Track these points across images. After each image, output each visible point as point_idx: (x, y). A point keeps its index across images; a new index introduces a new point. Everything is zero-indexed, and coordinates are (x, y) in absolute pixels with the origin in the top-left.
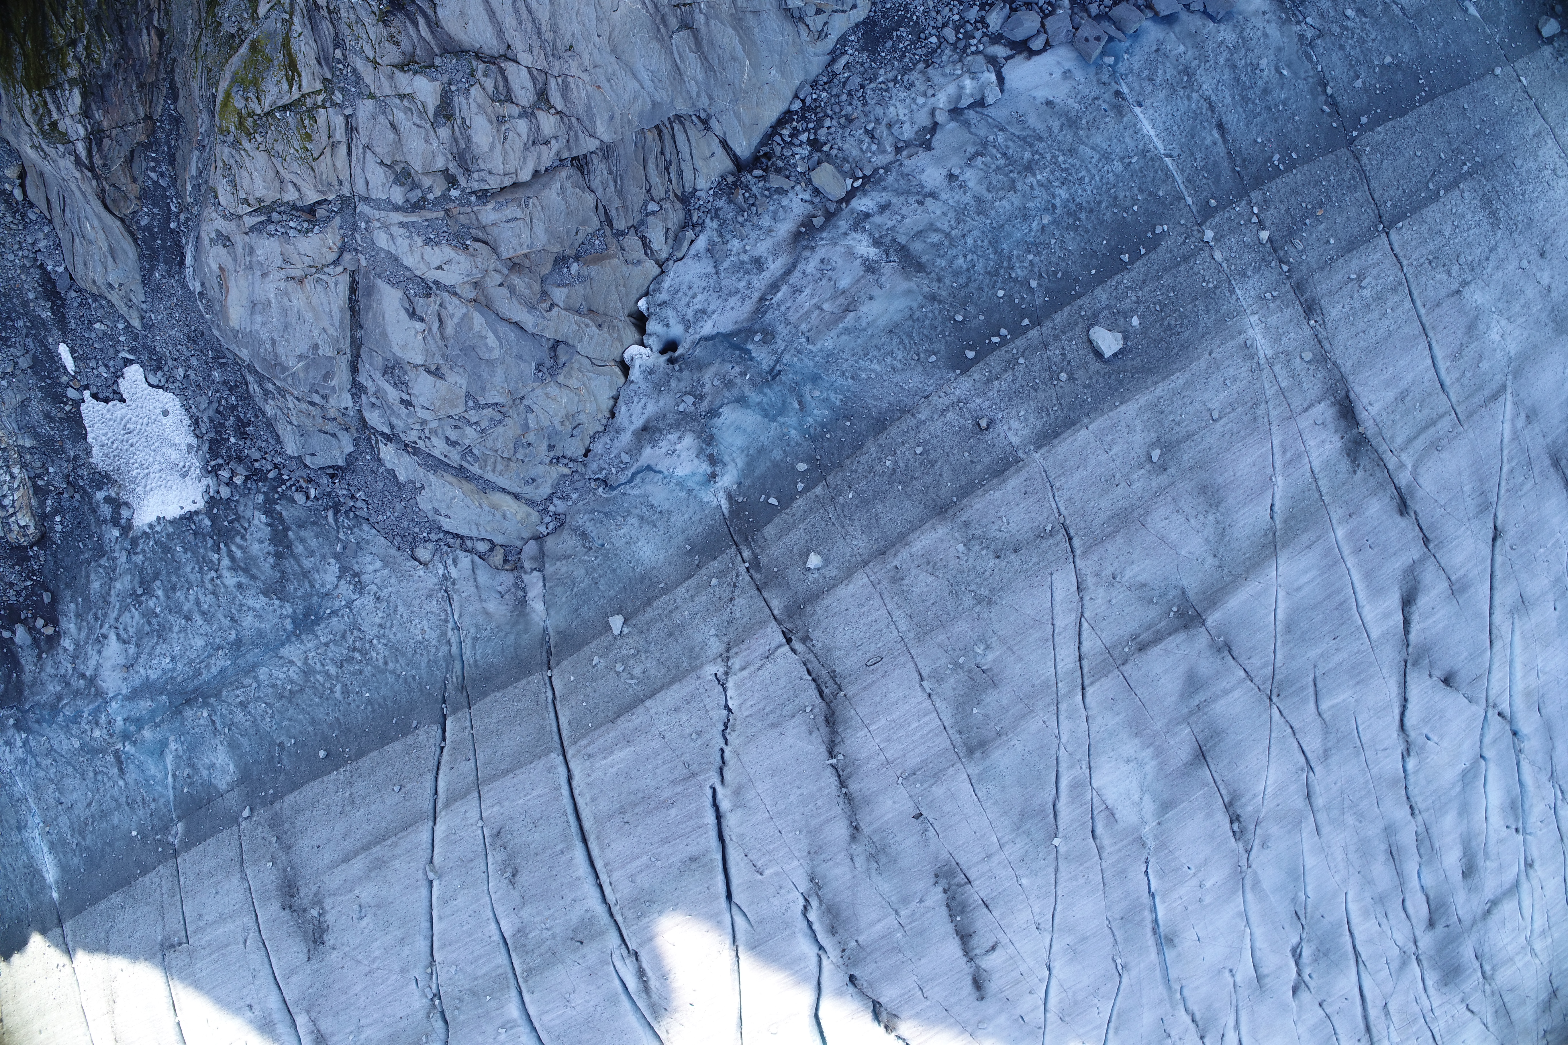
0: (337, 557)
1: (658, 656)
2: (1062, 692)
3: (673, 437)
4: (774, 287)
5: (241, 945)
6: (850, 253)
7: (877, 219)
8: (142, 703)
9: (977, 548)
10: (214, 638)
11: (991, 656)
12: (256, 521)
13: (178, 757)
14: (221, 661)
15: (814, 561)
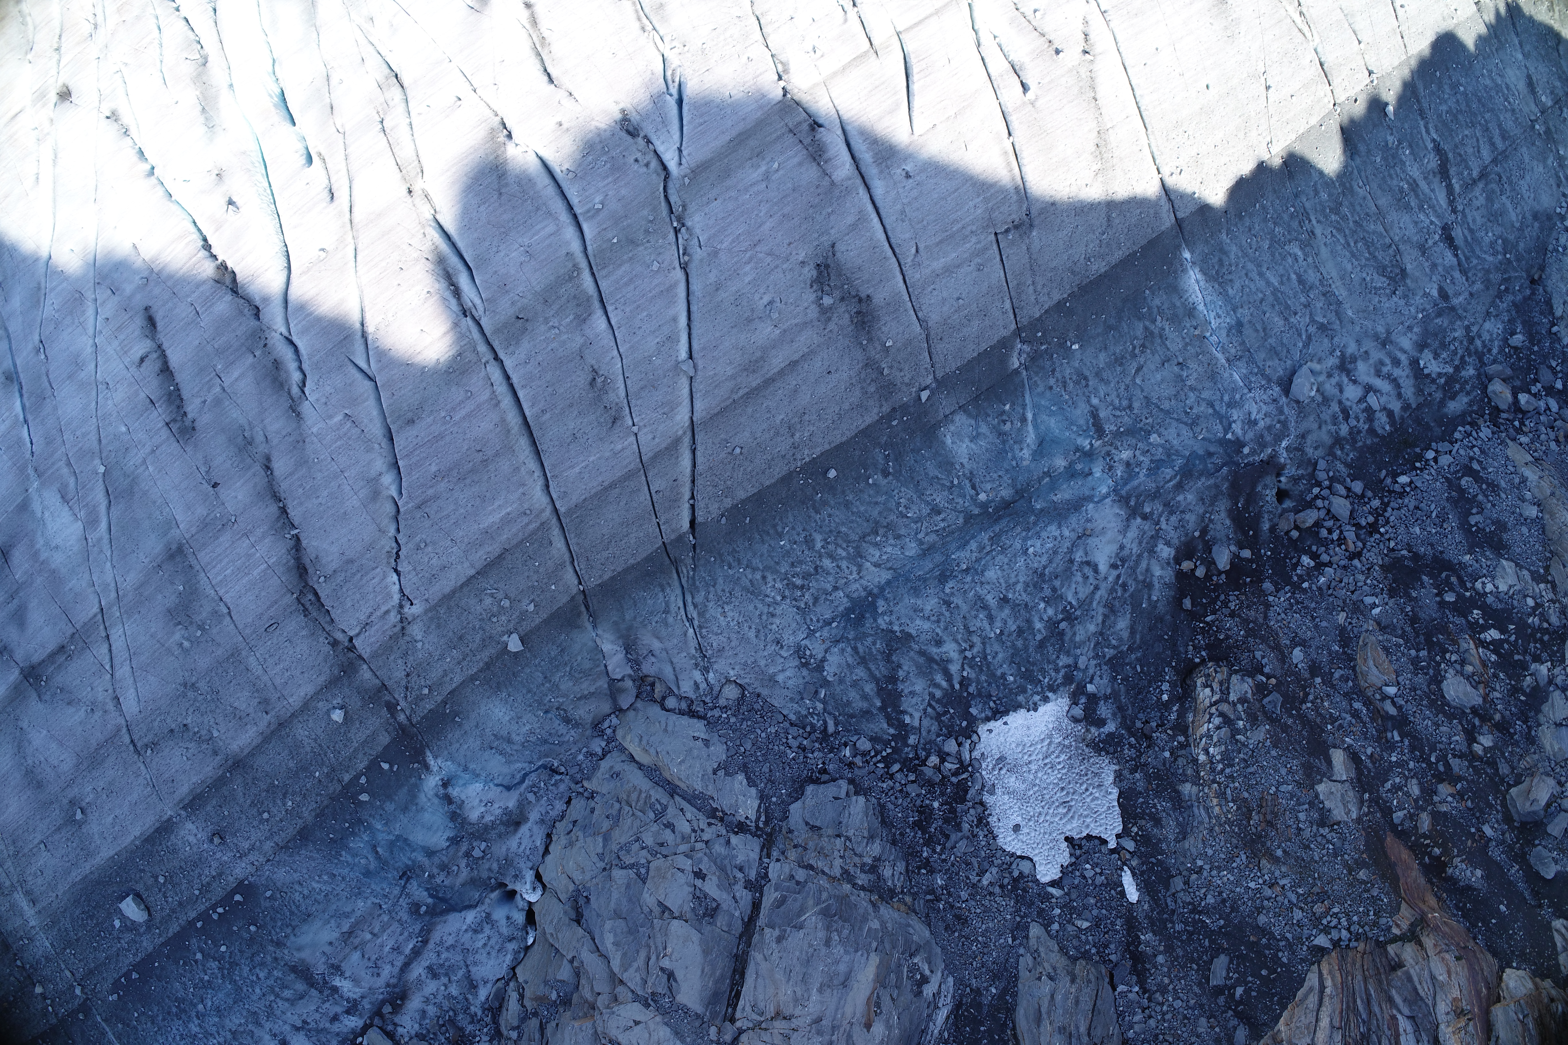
0: (826, 683)
1: (471, 617)
2: (115, 608)
3: (488, 818)
4: (416, 953)
5: (921, 246)
6: (356, 981)
7: (339, 1009)
8: (1067, 496)
9: (203, 732)
10: (973, 581)
11: (177, 636)
12: (917, 715)
13: (1019, 442)
14: (964, 556)
15: (337, 716)
